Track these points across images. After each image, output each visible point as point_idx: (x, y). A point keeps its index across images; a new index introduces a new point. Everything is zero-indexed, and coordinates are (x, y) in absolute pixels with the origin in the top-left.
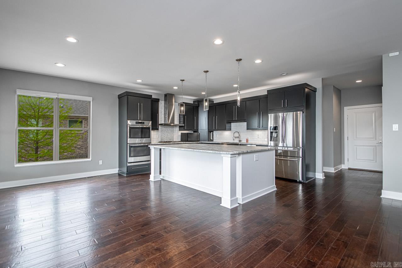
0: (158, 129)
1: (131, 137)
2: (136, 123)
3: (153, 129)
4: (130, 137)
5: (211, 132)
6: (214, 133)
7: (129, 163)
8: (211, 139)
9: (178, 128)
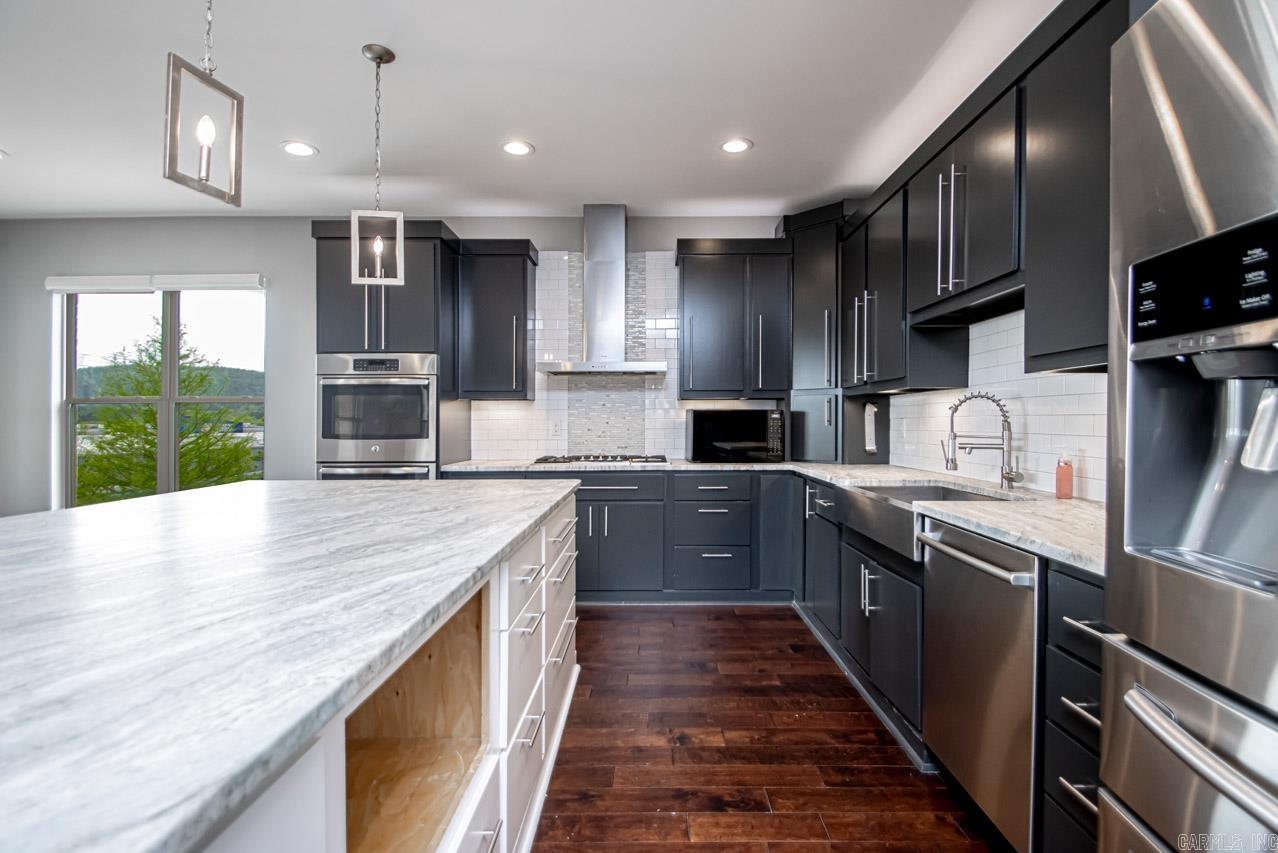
0: (520, 393)
2: (359, 365)
4: (328, 433)
5: (860, 402)
6: (893, 414)
8: (871, 446)
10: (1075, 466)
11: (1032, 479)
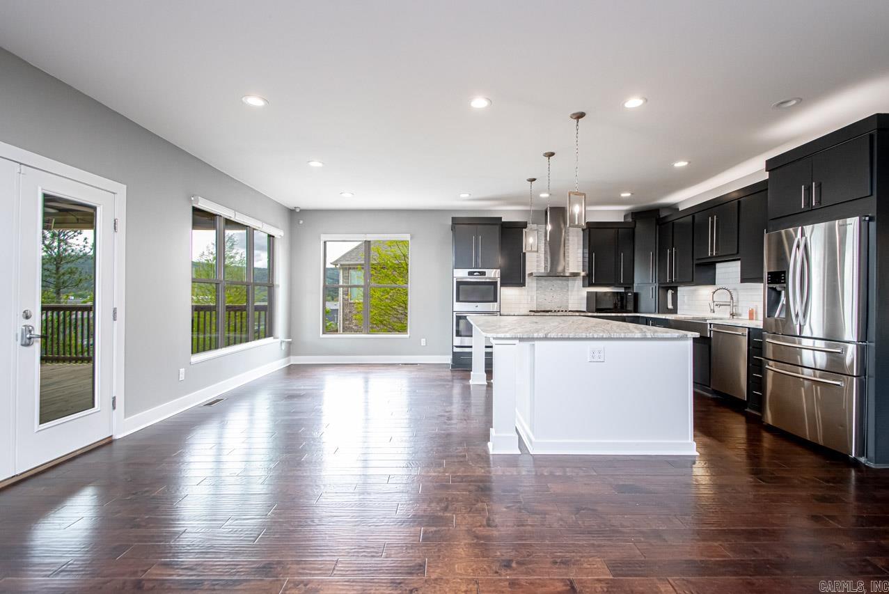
0: (523, 284)
1: (461, 299)
2: (471, 274)
3: (502, 285)
4: (458, 300)
5: (667, 289)
6: (679, 294)
7: (457, 347)
8: (670, 306)
9: (579, 282)
10: (754, 310)
11: (740, 315)
